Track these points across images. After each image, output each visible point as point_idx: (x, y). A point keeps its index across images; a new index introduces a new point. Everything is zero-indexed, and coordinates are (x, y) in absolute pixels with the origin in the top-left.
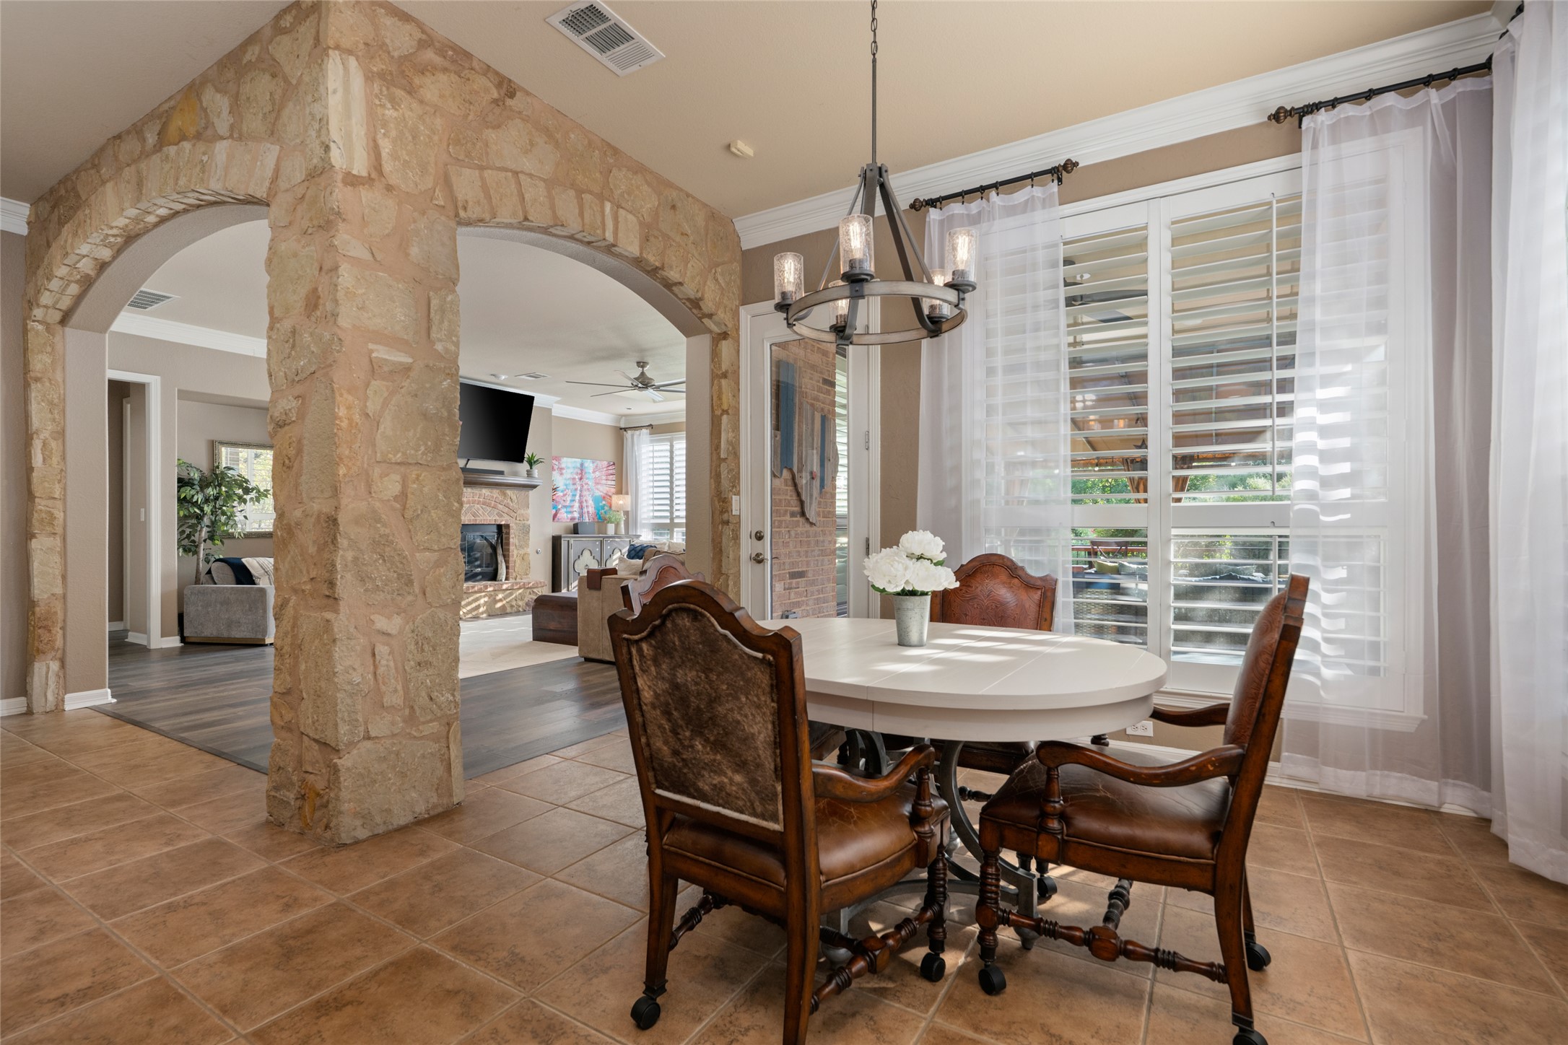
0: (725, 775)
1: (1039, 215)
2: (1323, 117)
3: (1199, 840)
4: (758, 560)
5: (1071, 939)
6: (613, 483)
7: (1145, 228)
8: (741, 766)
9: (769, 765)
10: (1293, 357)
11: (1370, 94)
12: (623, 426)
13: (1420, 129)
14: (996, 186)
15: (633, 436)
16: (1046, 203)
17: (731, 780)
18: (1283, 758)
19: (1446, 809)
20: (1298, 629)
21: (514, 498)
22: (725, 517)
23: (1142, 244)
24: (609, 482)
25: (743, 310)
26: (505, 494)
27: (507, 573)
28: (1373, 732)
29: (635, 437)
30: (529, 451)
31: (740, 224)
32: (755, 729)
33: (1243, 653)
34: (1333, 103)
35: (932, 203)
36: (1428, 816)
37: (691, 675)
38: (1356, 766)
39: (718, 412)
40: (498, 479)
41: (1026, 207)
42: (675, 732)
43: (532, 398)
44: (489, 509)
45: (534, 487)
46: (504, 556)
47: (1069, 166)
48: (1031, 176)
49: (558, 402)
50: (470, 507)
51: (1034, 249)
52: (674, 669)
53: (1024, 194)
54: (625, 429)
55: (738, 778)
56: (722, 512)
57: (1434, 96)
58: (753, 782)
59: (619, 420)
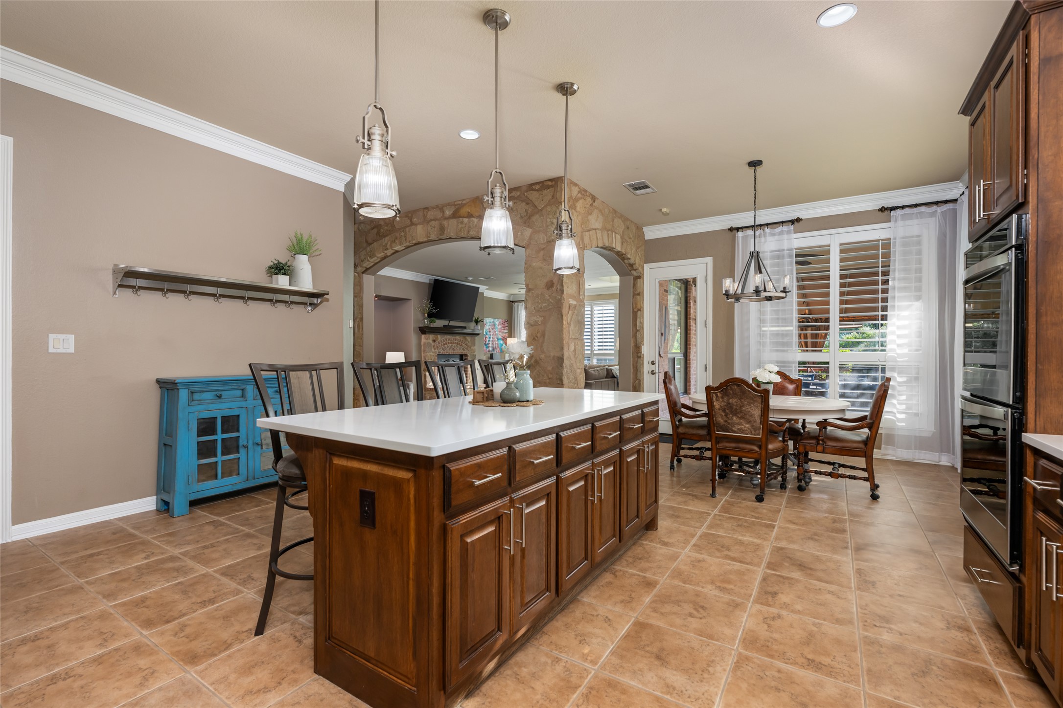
0: (743, 425)
1: (785, 236)
2: (899, 211)
3: (862, 446)
4: (653, 373)
5: (825, 475)
6: (507, 331)
7: (829, 246)
8: (749, 422)
9: (759, 421)
10: (889, 272)
11: (916, 206)
12: (511, 300)
13: (934, 218)
14: (767, 225)
15: (518, 306)
16: (789, 232)
17: (745, 427)
18: (882, 448)
19: (941, 463)
20: (888, 390)
21: (469, 340)
22: (639, 355)
23: (828, 252)
24: (505, 331)
25: (645, 266)
26: (465, 339)
27: (467, 380)
28: (915, 437)
29: (519, 306)
30: (476, 316)
31: (645, 229)
32: (755, 413)
33: (869, 409)
34: (903, 207)
35: (738, 229)
36: (936, 467)
37: (735, 400)
38: (908, 447)
39: (636, 310)
40: (460, 331)
41: (781, 233)
42: (726, 415)
43: (479, 288)
44: (459, 346)
45: (478, 334)
46: (465, 371)
47: (798, 220)
48: (782, 222)
49: (487, 289)
50: (452, 345)
51: (783, 250)
52: (729, 399)
53: (779, 229)
54: (513, 302)
55: (747, 426)
56: (638, 353)
57: (940, 209)
58: (752, 426)
59: (509, 297)
